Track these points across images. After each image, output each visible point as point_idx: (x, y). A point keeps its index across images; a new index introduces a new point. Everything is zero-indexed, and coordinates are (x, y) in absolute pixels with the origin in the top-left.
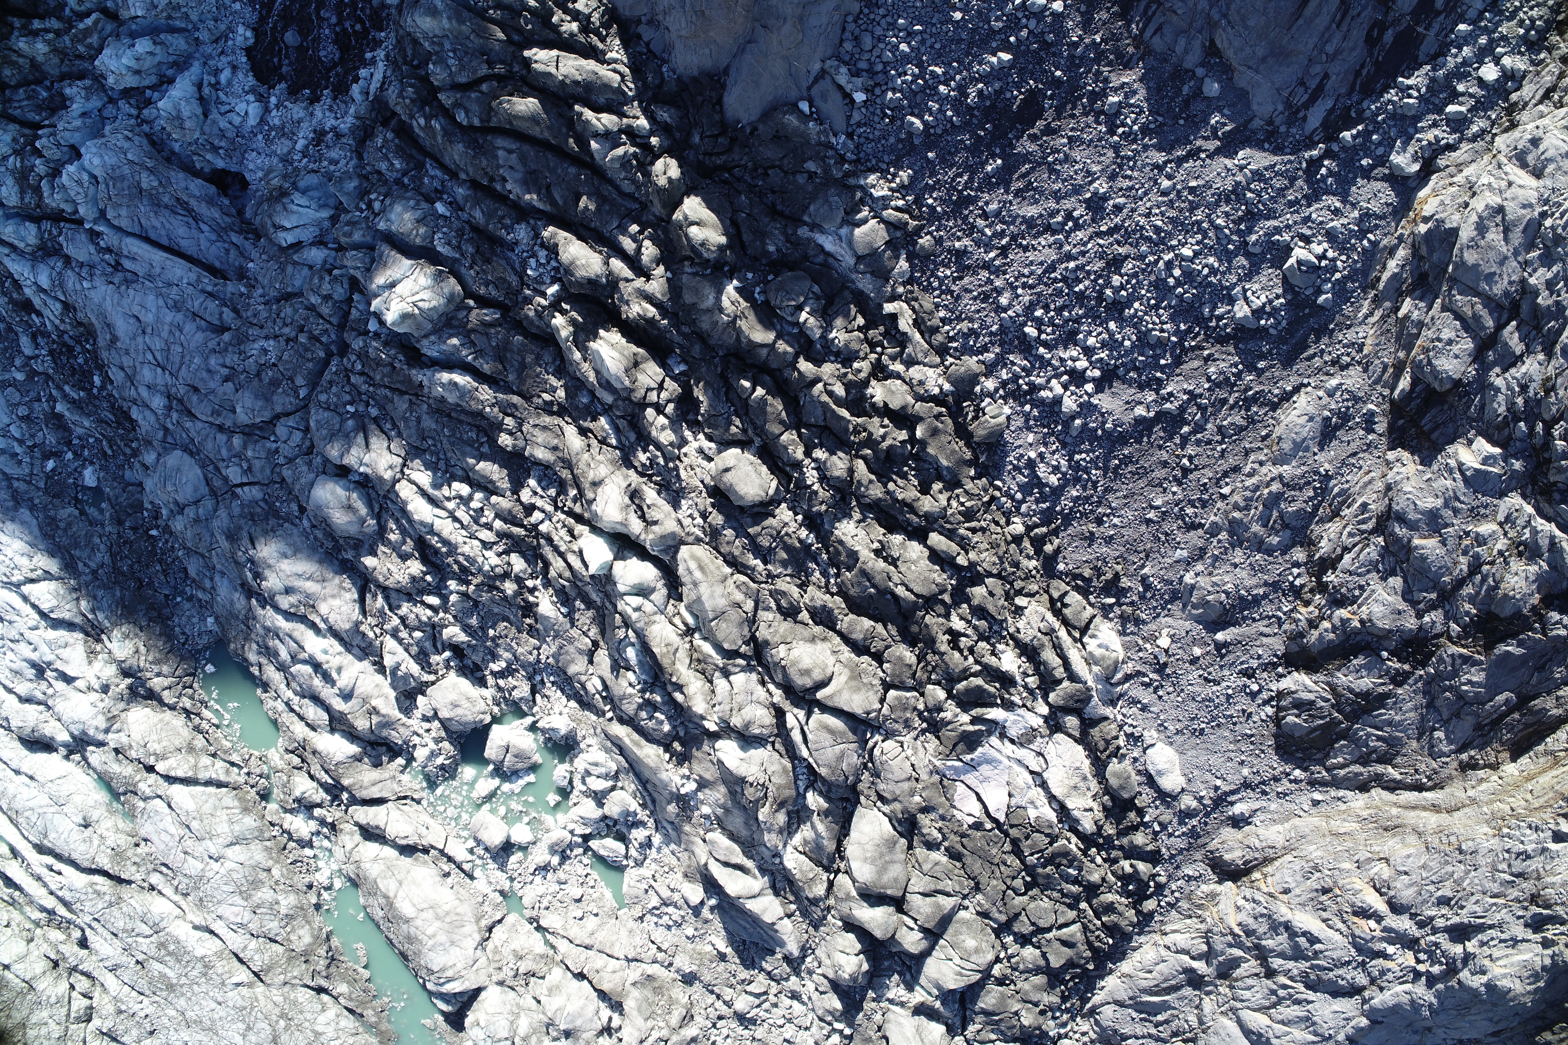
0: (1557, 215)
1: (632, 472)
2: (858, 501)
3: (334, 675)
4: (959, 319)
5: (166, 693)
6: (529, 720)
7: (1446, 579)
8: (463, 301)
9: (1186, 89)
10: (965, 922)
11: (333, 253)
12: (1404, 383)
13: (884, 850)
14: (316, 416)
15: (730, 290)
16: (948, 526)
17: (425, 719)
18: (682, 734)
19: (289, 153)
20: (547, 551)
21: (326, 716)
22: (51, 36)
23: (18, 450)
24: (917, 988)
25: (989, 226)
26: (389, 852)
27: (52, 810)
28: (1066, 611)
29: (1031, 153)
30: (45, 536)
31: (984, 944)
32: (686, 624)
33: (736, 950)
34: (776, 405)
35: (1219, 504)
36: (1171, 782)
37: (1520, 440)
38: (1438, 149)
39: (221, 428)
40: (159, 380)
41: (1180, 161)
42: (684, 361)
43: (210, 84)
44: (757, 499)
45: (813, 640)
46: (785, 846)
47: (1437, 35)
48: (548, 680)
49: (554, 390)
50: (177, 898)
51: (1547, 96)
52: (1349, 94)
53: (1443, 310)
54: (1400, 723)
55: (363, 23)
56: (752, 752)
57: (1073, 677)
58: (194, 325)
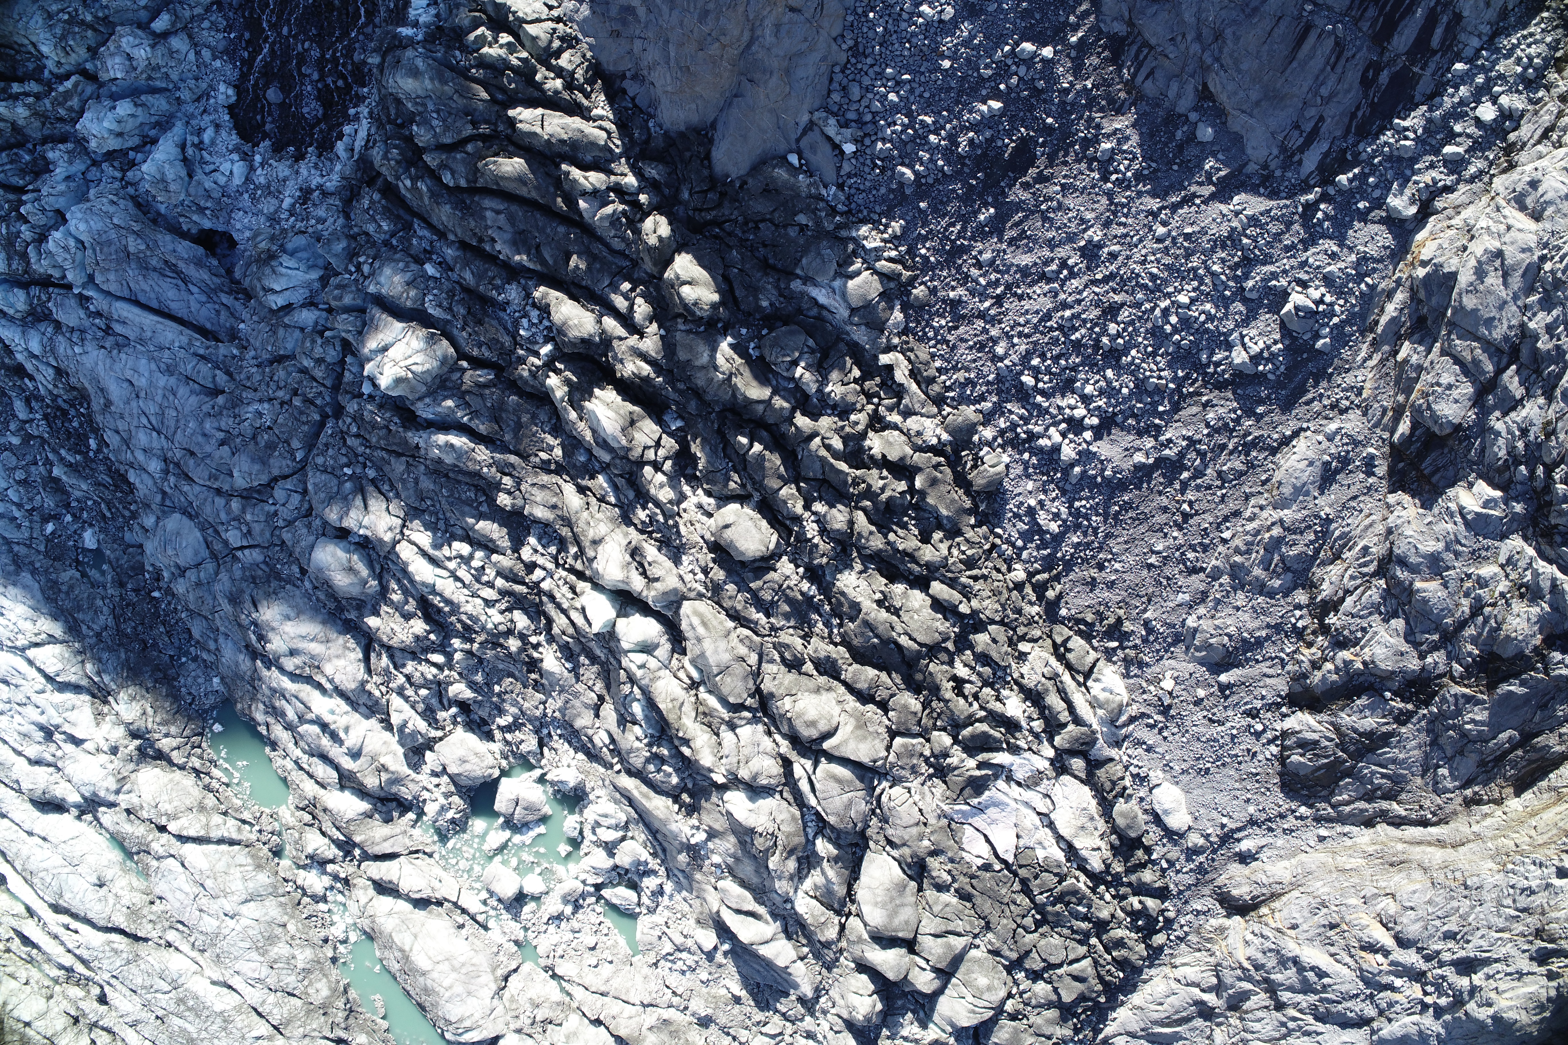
0: (1557, 259)
1: (631, 529)
2: (858, 552)
3: (342, 735)
4: (955, 369)
5: (175, 754)
6: (537, 773)
7: (1448, 621)
8: (456, 363)
9: (1179, 134)
10: (976, 961)
11: (324, 314)
12: (1404, 427)
13: (894, 894)
14: (314, 479)
15: (725, 346)
16: (950, 575)
17: (435, 774)
18: (690, 785)
19: (276, 212)
20: (550, 608)
21: (335, 775)
22: (31, 100)
23: (17, 514)
24: (931, 1025)
25: (983, 275)
26: (404, 906)
27: (67, 870)
28: (1068, 655)
29: (1024, 202)
30: (48, 599)
31: (996, 982)
32: (691, 678)
33: (751, 993)
34: (775, 460)
35: (1220, 548)
36: (1177, 821)
37: (1521, 483)
38: (1436, 191)
39: (219, 492)
40: (155, 444)
41: (1175, 207)
42: (680, 417)
43: (193, 145)
44: (758, 554)
45: (818, 690)
46: (796, 891)
47: (1433, 75)
48: (556, 733)
49: (551, 448)
50: (195, 954)
51: (1545, 135)
52: (1345, 137)
53: (1442, 355)
54: (1404, 761)
55: (345, 79)
56: (761, 802)
57: (1078, 721)
58: (187, 389)
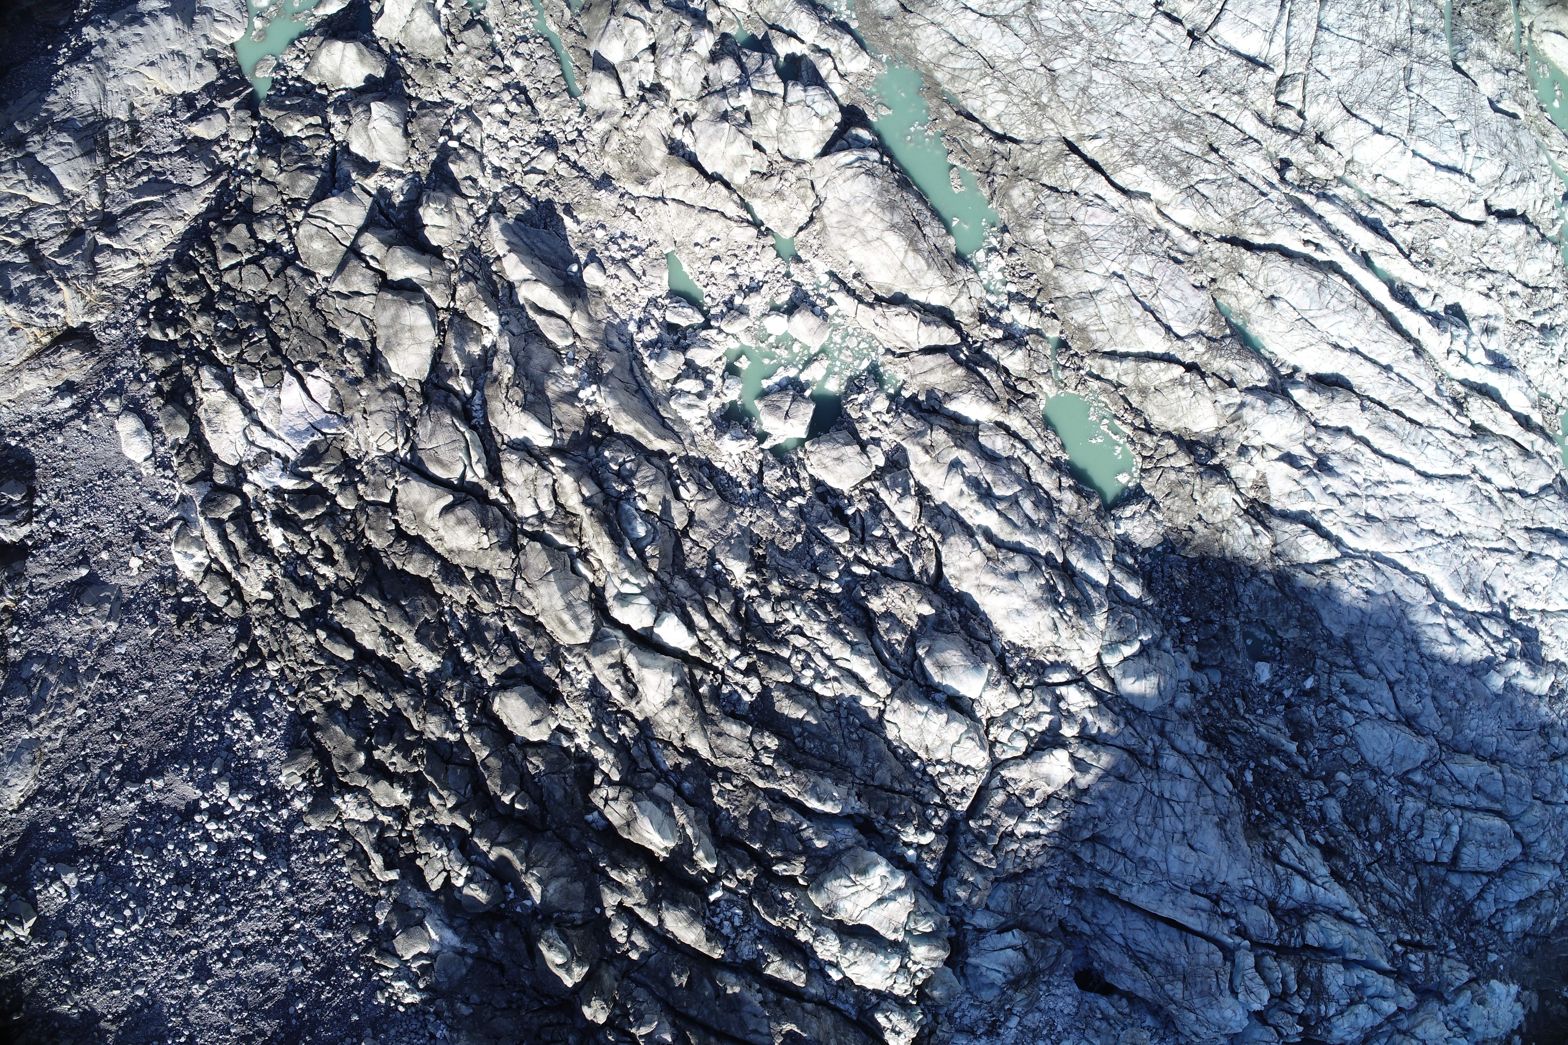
1: (636, 716)
2: (420, 690)
3: (967, 488)
4: (328, 864)
5: (1172, 450)
6: (767, 445)
8: (810, 884)
10: (326, 265)
11: (965, 921)
14: (979, 760)
15: (535, 898)
16: (334, 667)
18: (592, 449)
19: (1027, 1014)
20: (732, 628)
21: (981, 439)
23: (1345, 699)
24: (373, 192)
25: (300, 952)
26: (918, 296)
28: (226, 588)
29: (264, 1019)
30: (1313, 610)
31: (307, 243)
32: (587, 562)
33: (555, 219)
34: (493, 785)
35: (86, 699)
36: (128, 425)
39: (1092, 741)
40: (1166, 785)
42: (588, 824)
44: (508, 694)
46: (499, 334)
48: (744, 490)
49: (721, 794)
50: (1166, 227)
56: (519, 436)
57: (218, 524)
58: (1124, 844)
